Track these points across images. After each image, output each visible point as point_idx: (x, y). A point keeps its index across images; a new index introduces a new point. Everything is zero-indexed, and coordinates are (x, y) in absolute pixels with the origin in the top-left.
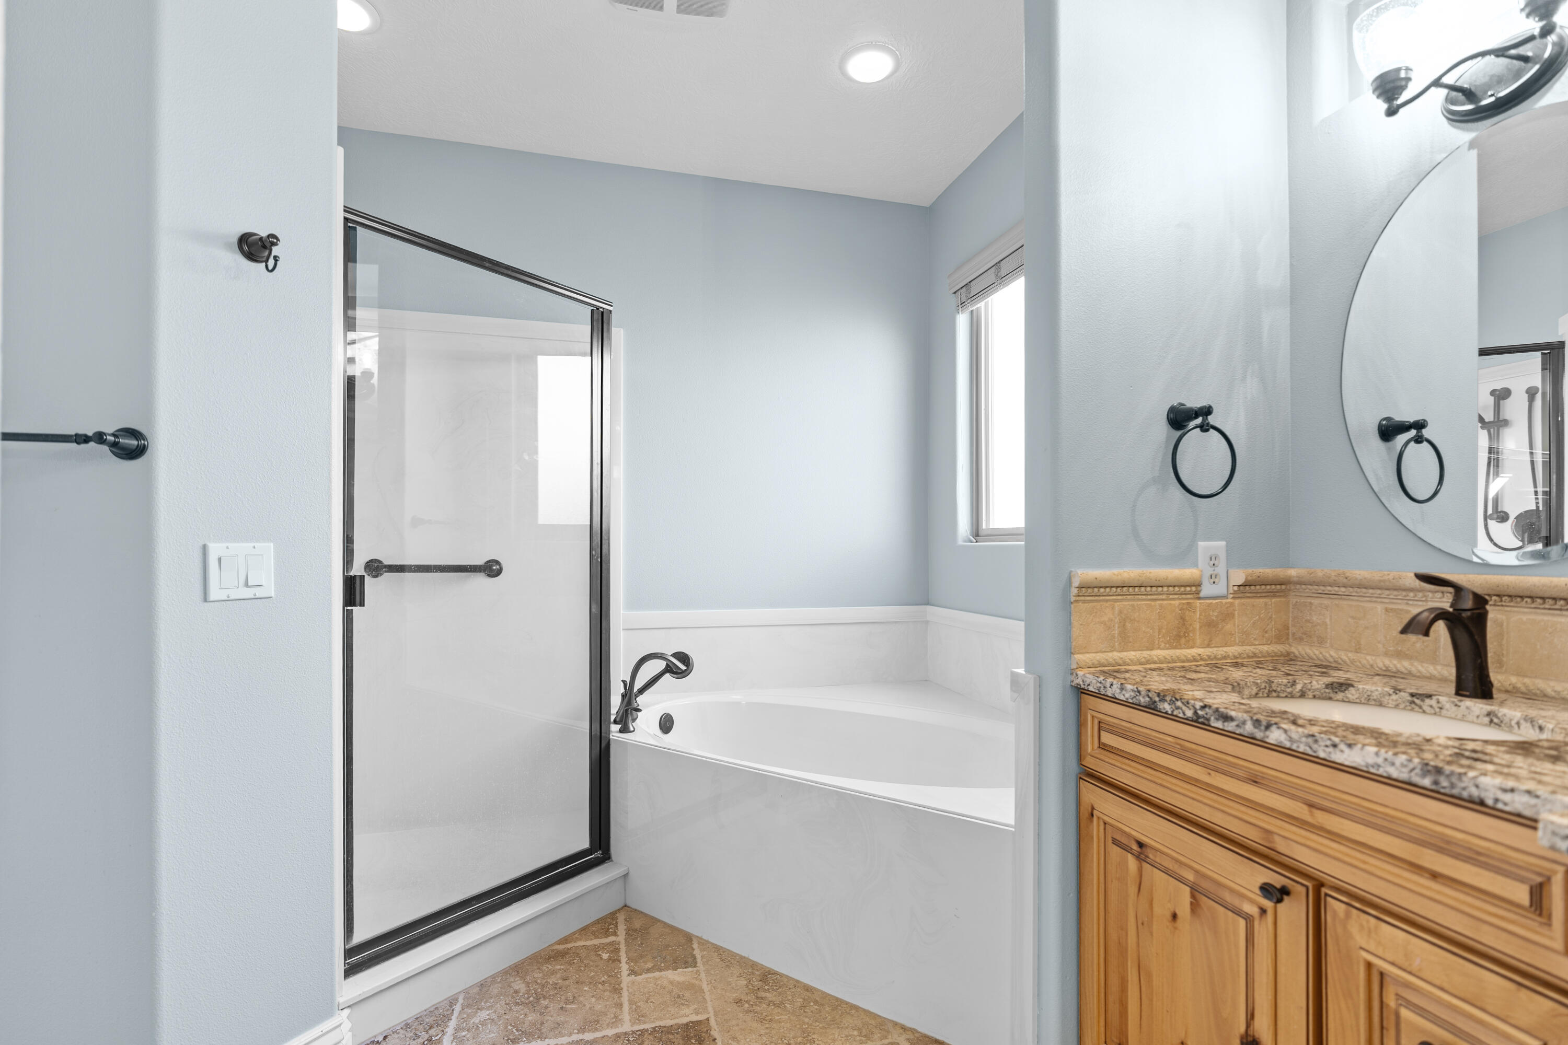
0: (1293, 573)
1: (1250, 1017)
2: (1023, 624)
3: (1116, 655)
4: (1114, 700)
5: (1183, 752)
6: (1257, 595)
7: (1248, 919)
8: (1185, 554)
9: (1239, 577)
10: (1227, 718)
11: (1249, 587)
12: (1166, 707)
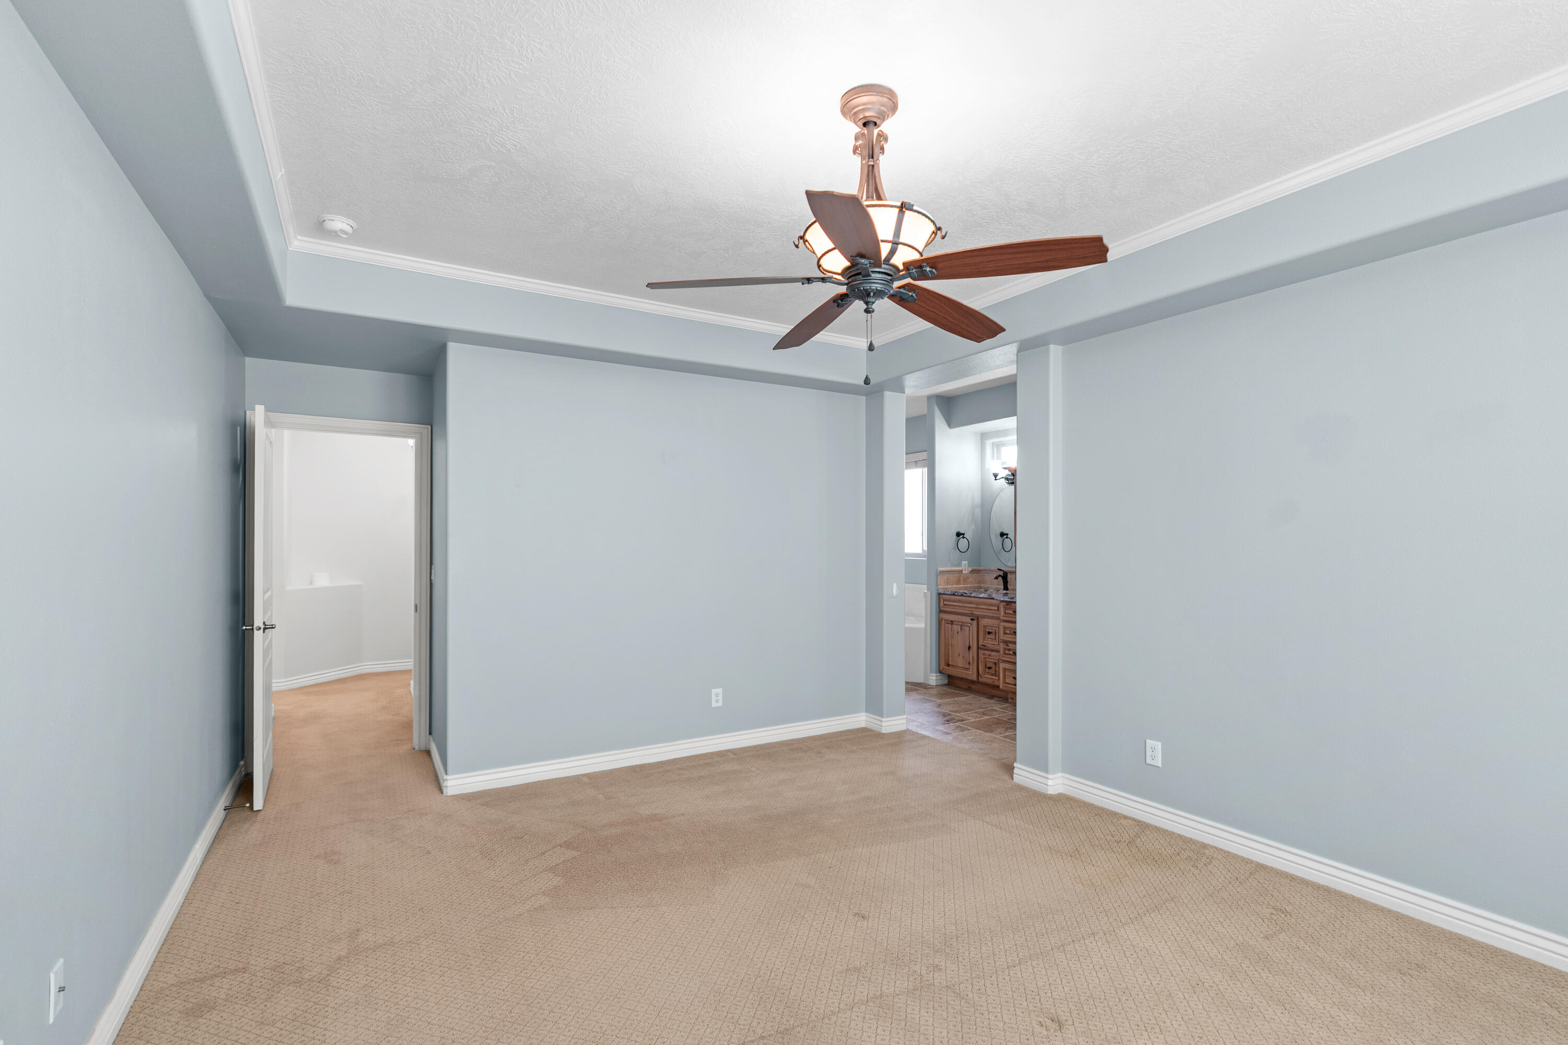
0: (981, 568)
1: (969, 643)
2: (926, 586)
3: (946, 586)
4: (947, 594)
5: (959, 601)
6: (974, 573)
7: (969, 627)
8: (959, 564)
9: (970, 569)
10: (966, 594)
11: (973, 571)
12: (956, 594)
